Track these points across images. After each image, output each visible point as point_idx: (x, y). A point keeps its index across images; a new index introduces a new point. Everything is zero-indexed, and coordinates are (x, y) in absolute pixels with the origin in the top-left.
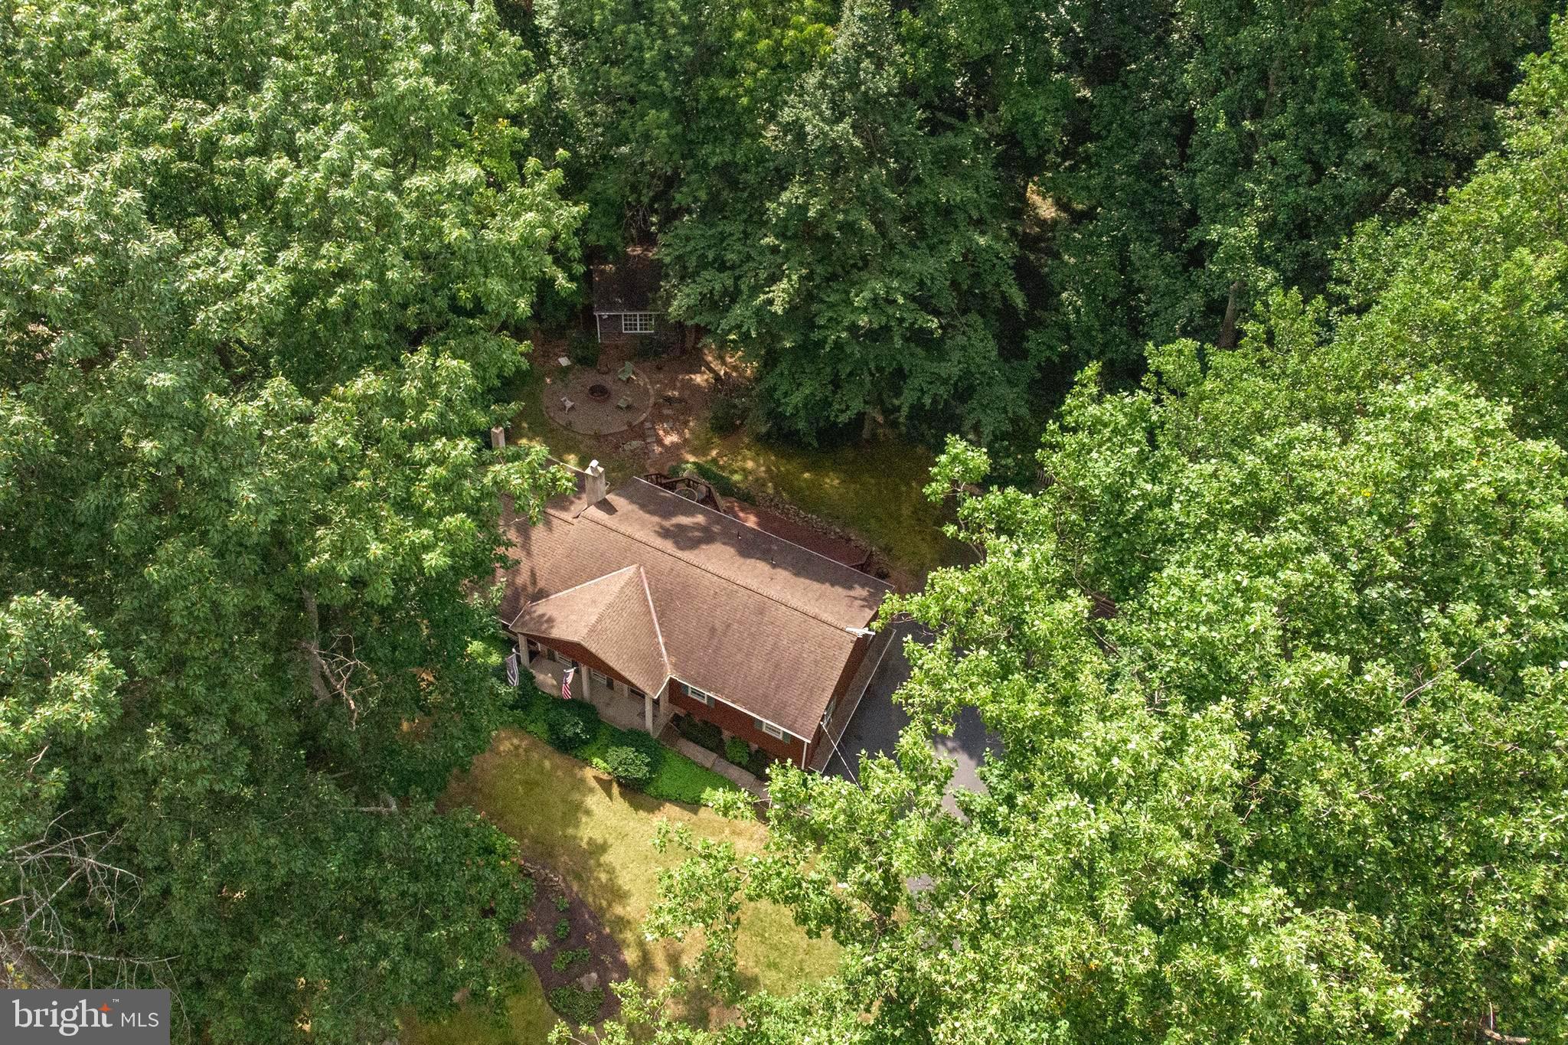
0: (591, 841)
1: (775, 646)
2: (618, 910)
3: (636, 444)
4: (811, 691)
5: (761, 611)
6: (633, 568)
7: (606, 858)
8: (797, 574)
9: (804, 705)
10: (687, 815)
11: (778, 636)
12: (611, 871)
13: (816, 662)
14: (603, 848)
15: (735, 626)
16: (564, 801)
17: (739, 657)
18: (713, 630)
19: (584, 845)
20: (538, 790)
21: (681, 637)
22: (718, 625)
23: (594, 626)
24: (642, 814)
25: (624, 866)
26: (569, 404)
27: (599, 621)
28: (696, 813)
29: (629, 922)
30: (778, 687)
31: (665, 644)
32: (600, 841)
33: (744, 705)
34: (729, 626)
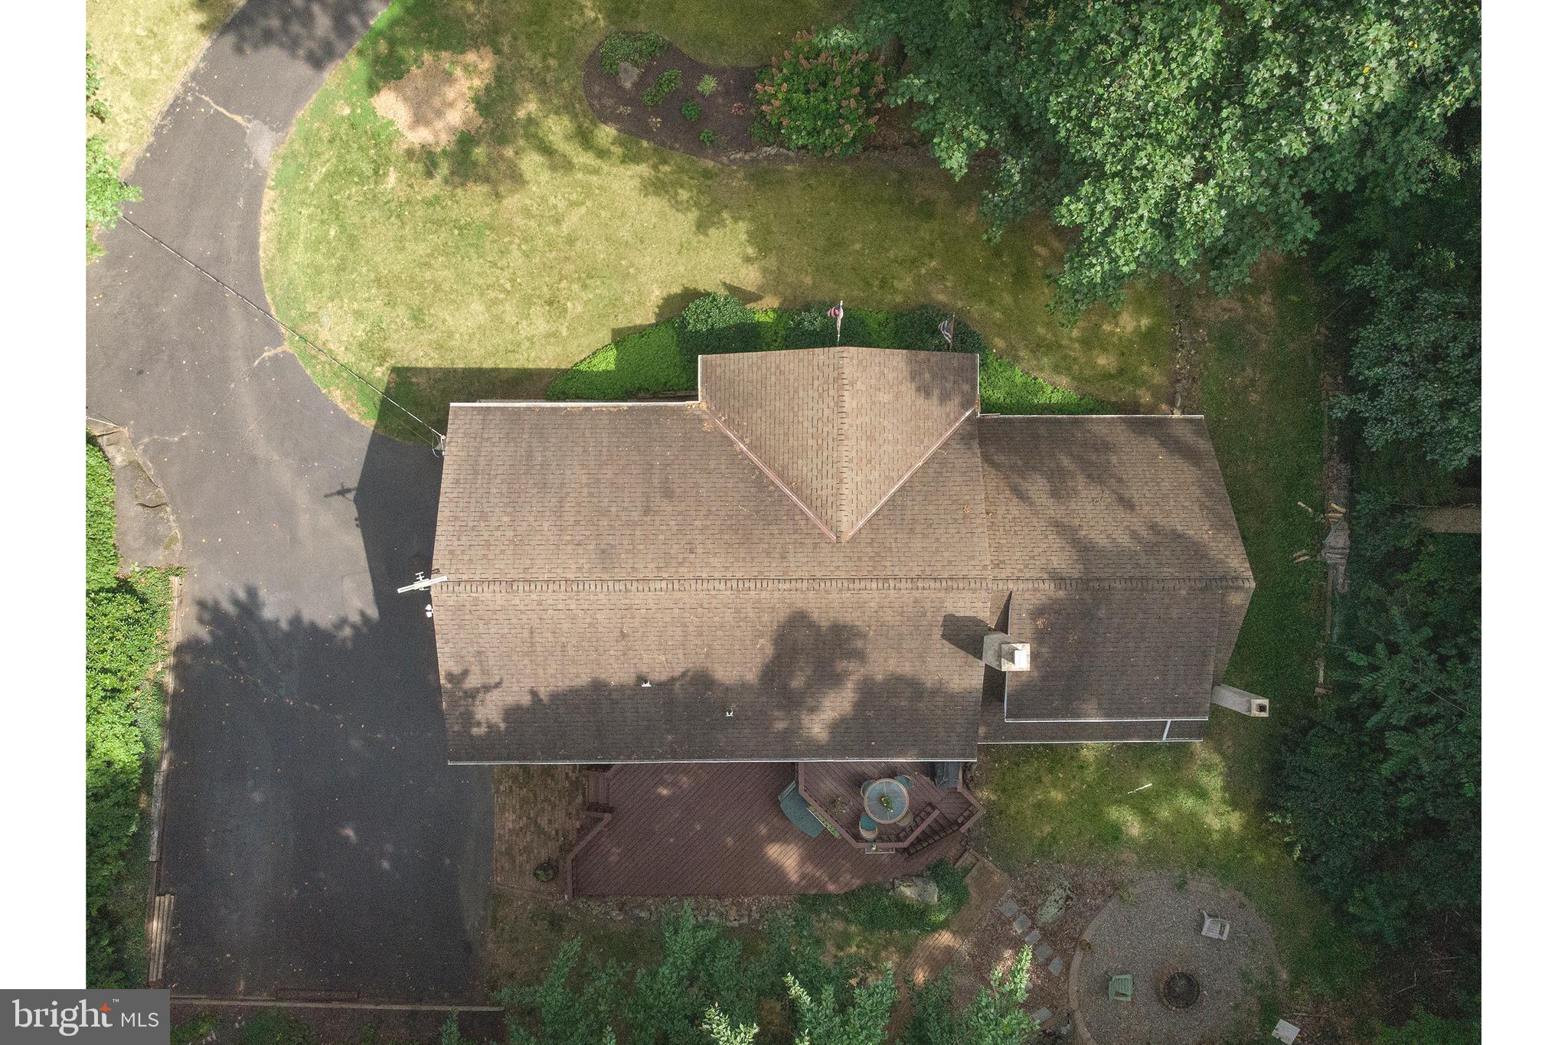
0: (722, 224)
1: (559, 512)
2: (644, 169)
3: (1050, 912)
4: (476, 473)
5: (606, 556)
6: (848, 533)
7: (693, 215)
8: (598, 686)
9: (478, 449)
10: (622, 322)
11: (562, 529)
12: (677, 205)
13: (484, 516)
14: (702, 226)
15: (635, 516)
16: (781, 249)
17: (609, 472)
18: (668, 494)
19: (725, 215)
20: (821, 243)
21: (712, 464)
22: (667, 507)
23: (841, 387)
24: (676, 289)
25: (662, 215)
26: (1211, 929)
27: (839, 403)
28: (614, 330)
29: (622, 162)
30: (530, 456)
31: (732, 443)
32: (712, 231)
33: (569, 413)
34: (647, 511)
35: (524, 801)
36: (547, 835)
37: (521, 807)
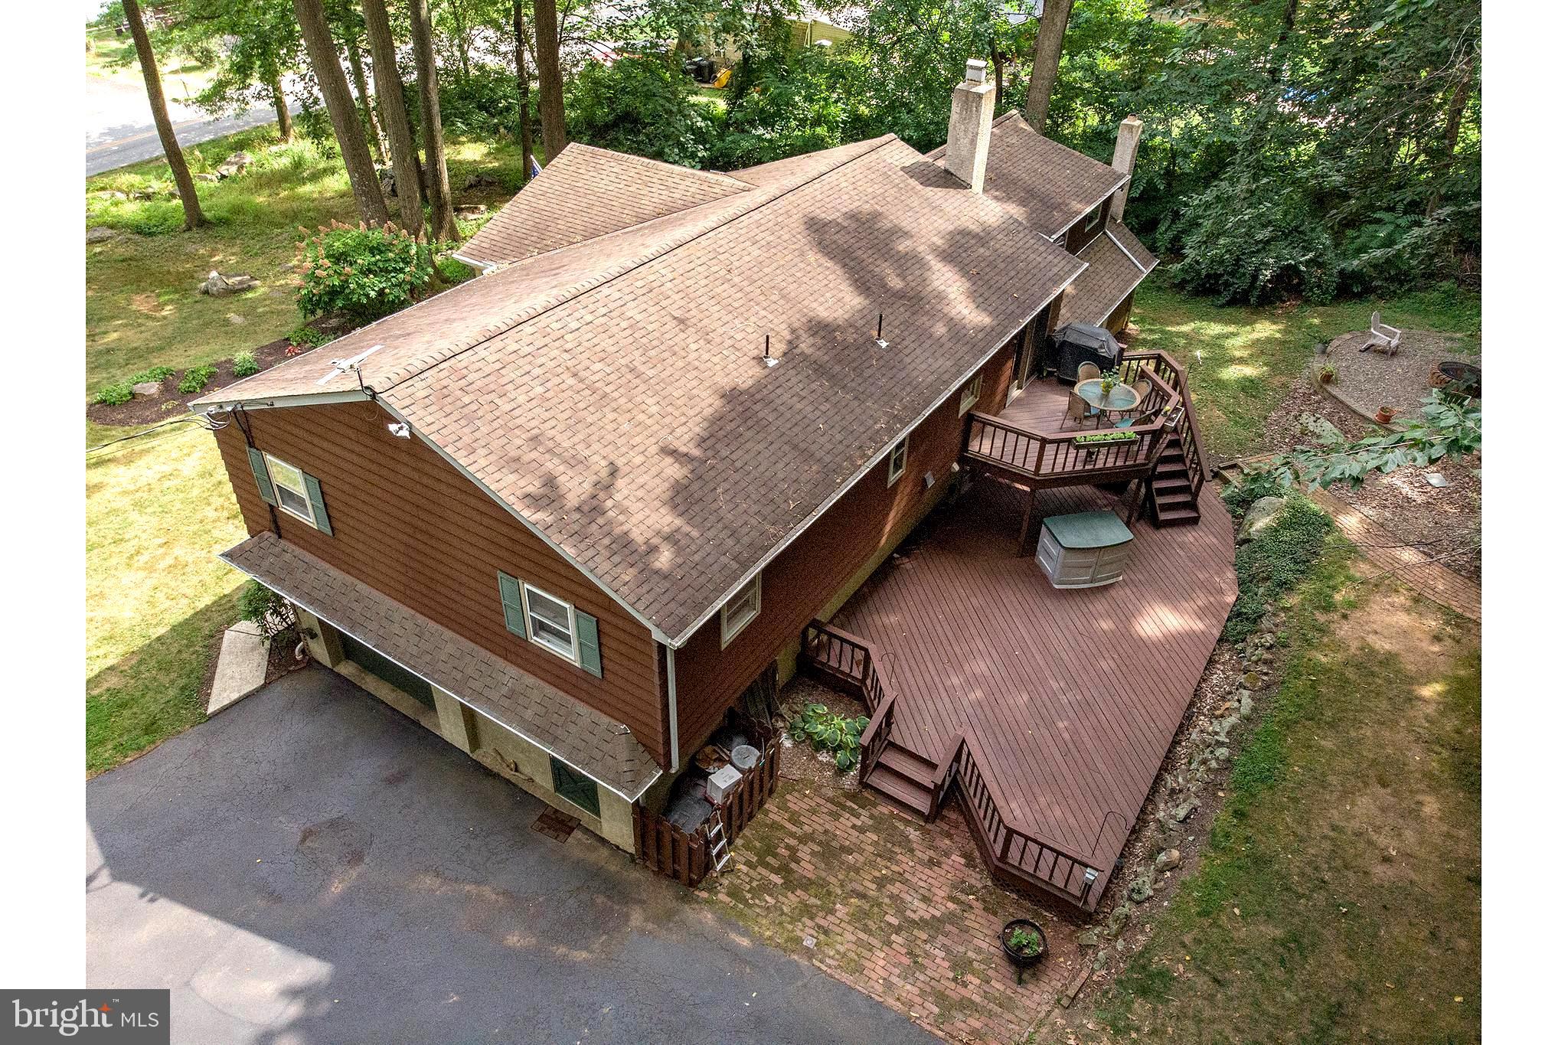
35: (859, 918)
36: (951, 918)
37: (866, 930)
